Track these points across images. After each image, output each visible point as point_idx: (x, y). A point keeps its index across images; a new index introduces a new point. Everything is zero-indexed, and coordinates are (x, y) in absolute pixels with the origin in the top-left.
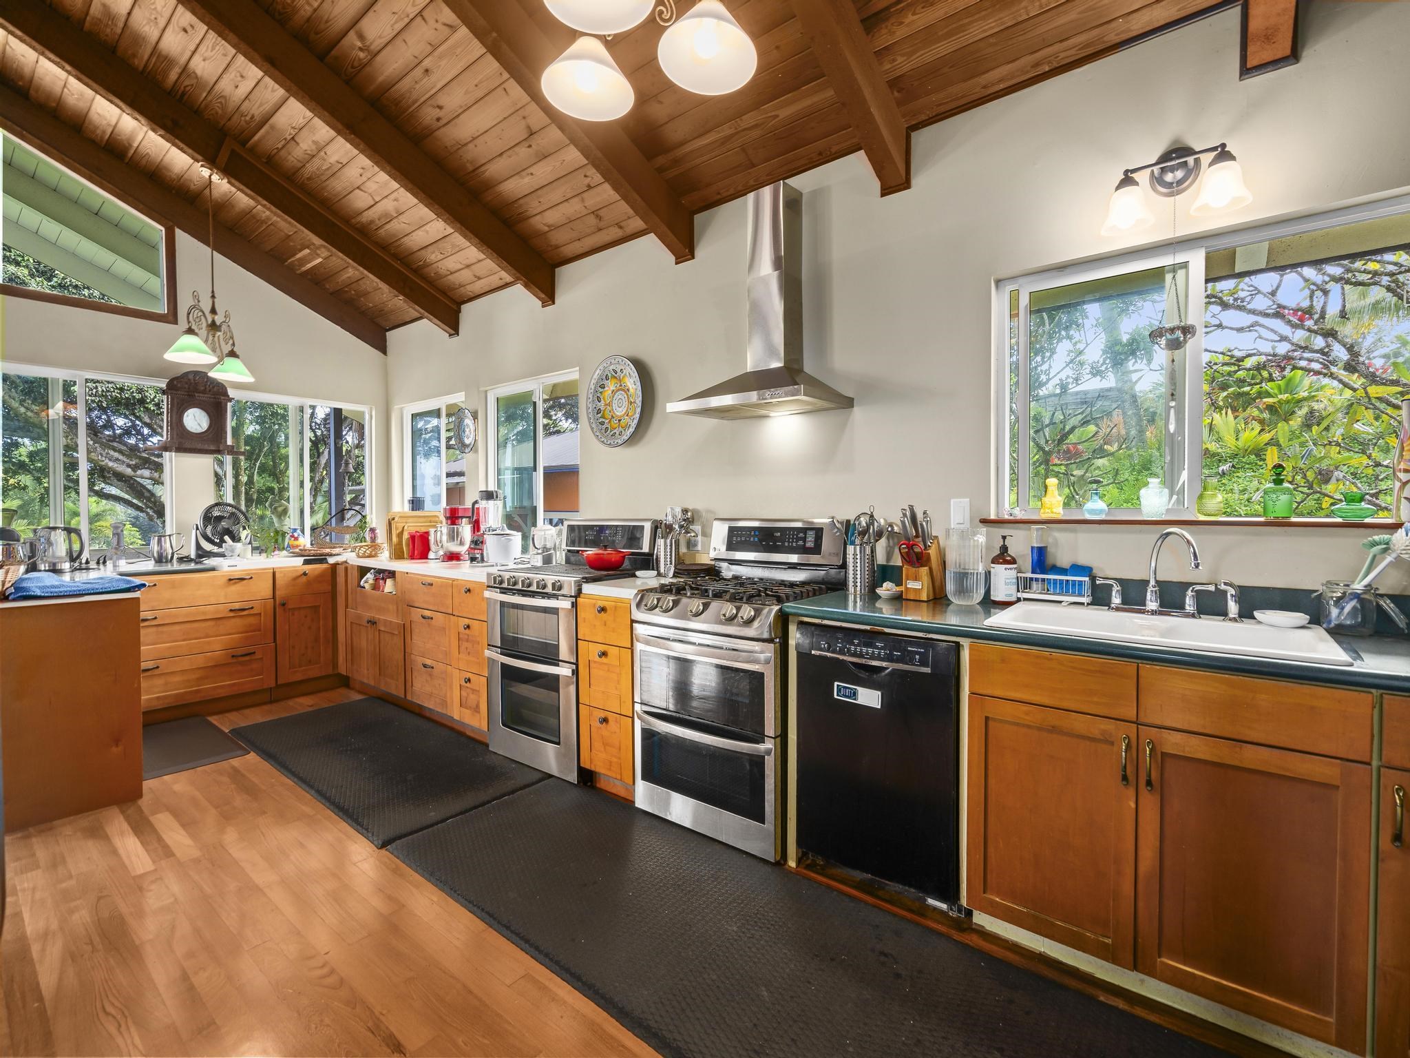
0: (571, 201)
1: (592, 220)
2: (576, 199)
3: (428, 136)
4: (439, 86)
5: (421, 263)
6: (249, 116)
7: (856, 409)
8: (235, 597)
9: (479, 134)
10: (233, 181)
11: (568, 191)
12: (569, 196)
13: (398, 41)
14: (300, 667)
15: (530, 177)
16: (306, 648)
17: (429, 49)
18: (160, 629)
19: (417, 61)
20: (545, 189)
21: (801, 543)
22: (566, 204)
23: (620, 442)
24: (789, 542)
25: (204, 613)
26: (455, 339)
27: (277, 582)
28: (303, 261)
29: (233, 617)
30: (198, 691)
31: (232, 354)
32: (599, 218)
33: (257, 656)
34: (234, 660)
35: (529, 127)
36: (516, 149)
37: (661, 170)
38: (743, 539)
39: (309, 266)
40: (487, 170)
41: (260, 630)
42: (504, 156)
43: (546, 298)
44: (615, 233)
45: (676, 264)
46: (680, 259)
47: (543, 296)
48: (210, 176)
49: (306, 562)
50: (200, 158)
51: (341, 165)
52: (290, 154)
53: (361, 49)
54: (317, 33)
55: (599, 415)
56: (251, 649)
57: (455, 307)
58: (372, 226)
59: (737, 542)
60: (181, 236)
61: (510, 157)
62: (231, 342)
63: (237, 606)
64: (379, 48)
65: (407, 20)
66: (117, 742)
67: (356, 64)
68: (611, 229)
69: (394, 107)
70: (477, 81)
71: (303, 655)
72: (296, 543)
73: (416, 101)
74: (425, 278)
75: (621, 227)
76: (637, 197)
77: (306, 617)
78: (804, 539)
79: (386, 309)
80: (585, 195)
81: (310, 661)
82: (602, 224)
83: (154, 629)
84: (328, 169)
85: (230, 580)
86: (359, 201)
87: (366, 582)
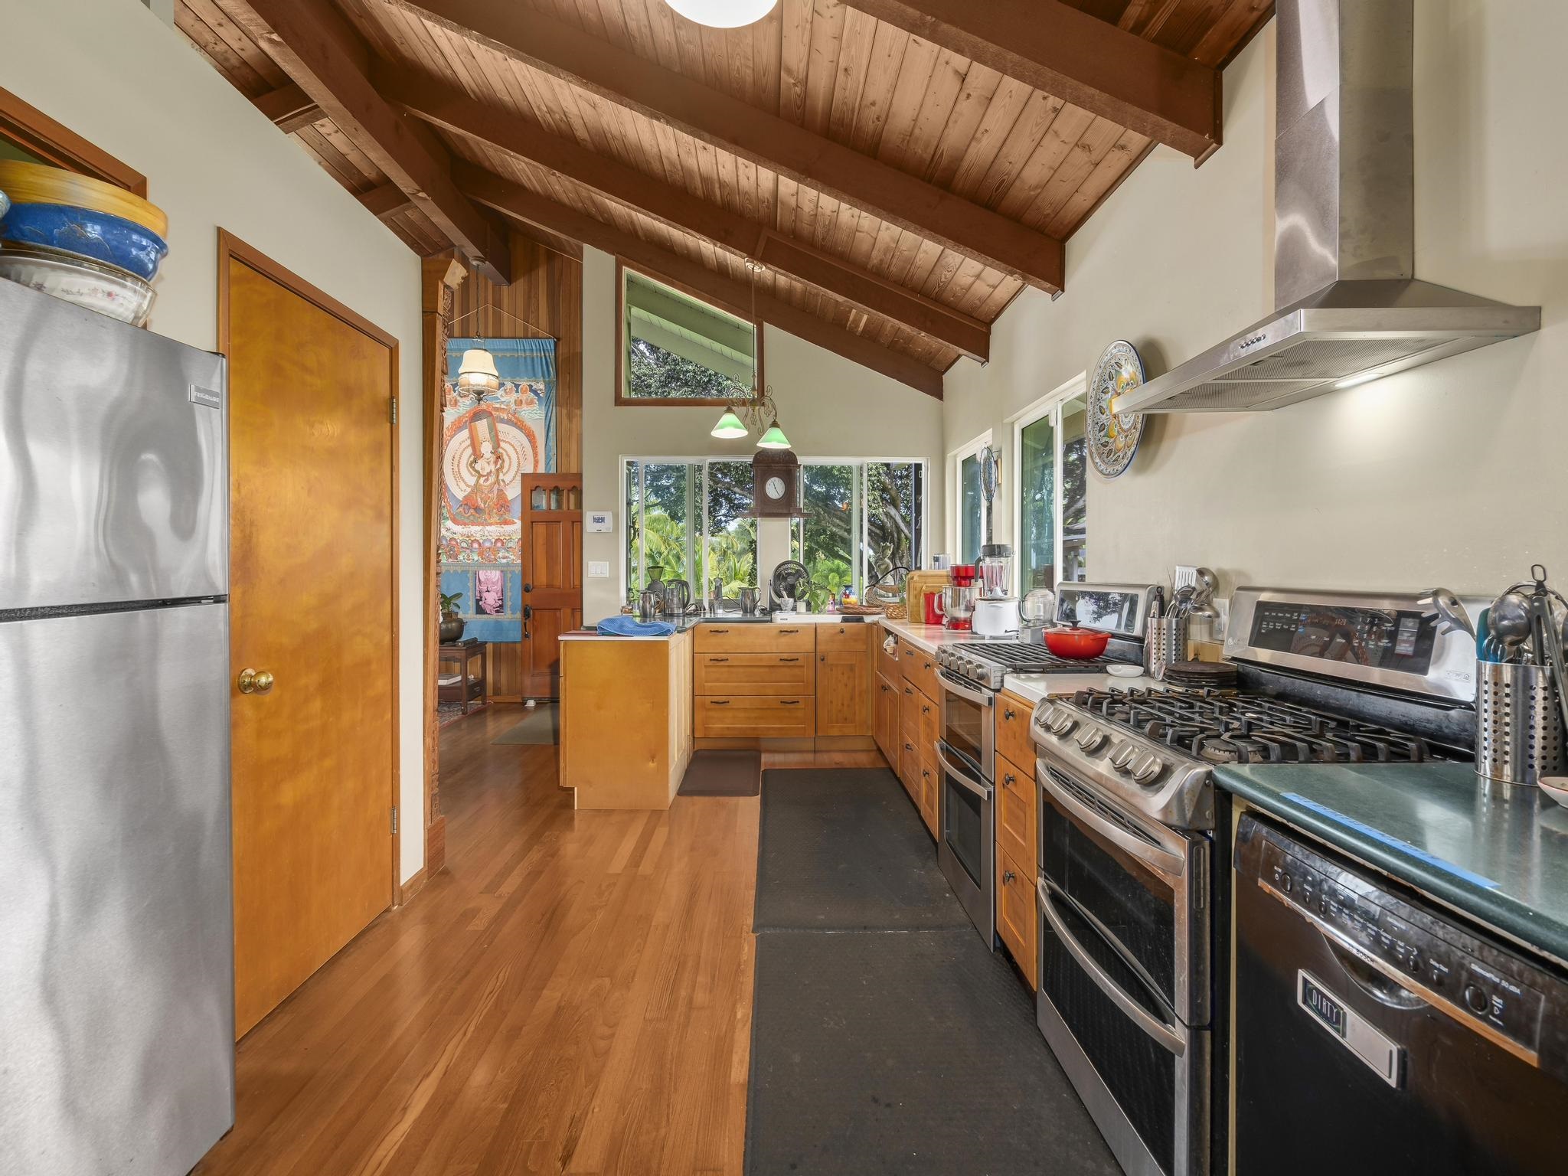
0: (1044, 143)
1: (1079, 156)
2: (1048, 137)
3: (879, 143)
4: (862, 80)
5: (937, 289)
6: (766, 201)
7: (1544, 331)
8: (784, 646)
9: (917, 110)
10: (769, 266)
11: (1034, 130)
12: (1038, 137)
13: (814, 55)
14: (837, 723)
15: (986, 135)
16: (843, 705)
17: (836, 42)
18: (732, 669)
19: (835, 64)
20: (1007, 142)
21: (1384, 643)
22: (1040, 150)
23: (1120, 469)
24: (1362, 639)
25: (761, 660)
26: (987, 366)
27: (818, 637)
28: (857, 321)
29: (783, 666)
30: (754, 729)
31: (775, 425)
32: (1087, 148)
33: (801, 705)
34: (782, 706)
35: (957, 72)
36: (957, 108)
37: (1139, 28)
38: (1278, 626)
39: (862, 325)
40: (942, 154)
41: (803, 682)
42: (950, 124)
43: (1053, 287)
44: (1119, 160)
45: (1197, 167)
46: (1199, 154)
47: (1049, 285)
48: (753, 269)
49: (845, 620)
50: (745, 255)
51: (836, 214)
52: (802, 222)
53: (795, 85)
54: (764, 92)
55: (1102, 433)
56: (795, 698)
57: (984, 330)
58: (883, 265)
59: (1270, 632)
60: (768, 327)
61: (956, 122)
62: (773, 413)
63: (785, 656)
64: (805, 74)
65: (808, 26)
66: (653, 758)
67: (799, 103)
68: (1109, 156)
69: (842, 129)
70: (887, 50)
71: (840, 711)
72: (848, 600)
73: (853, 108)
74: (947, 305)
75: (1123, 148)
76: (1092, 91)
77: (843, 674)
78: (1393, 636)
79: (933, 350)
80: (1055, 126)
81: (846, 719)
82: (1095, 156)
83: (726, 669)
84: (830, 223)
85: (781, 631)
86: (863, 243)
87: (888, 645)
